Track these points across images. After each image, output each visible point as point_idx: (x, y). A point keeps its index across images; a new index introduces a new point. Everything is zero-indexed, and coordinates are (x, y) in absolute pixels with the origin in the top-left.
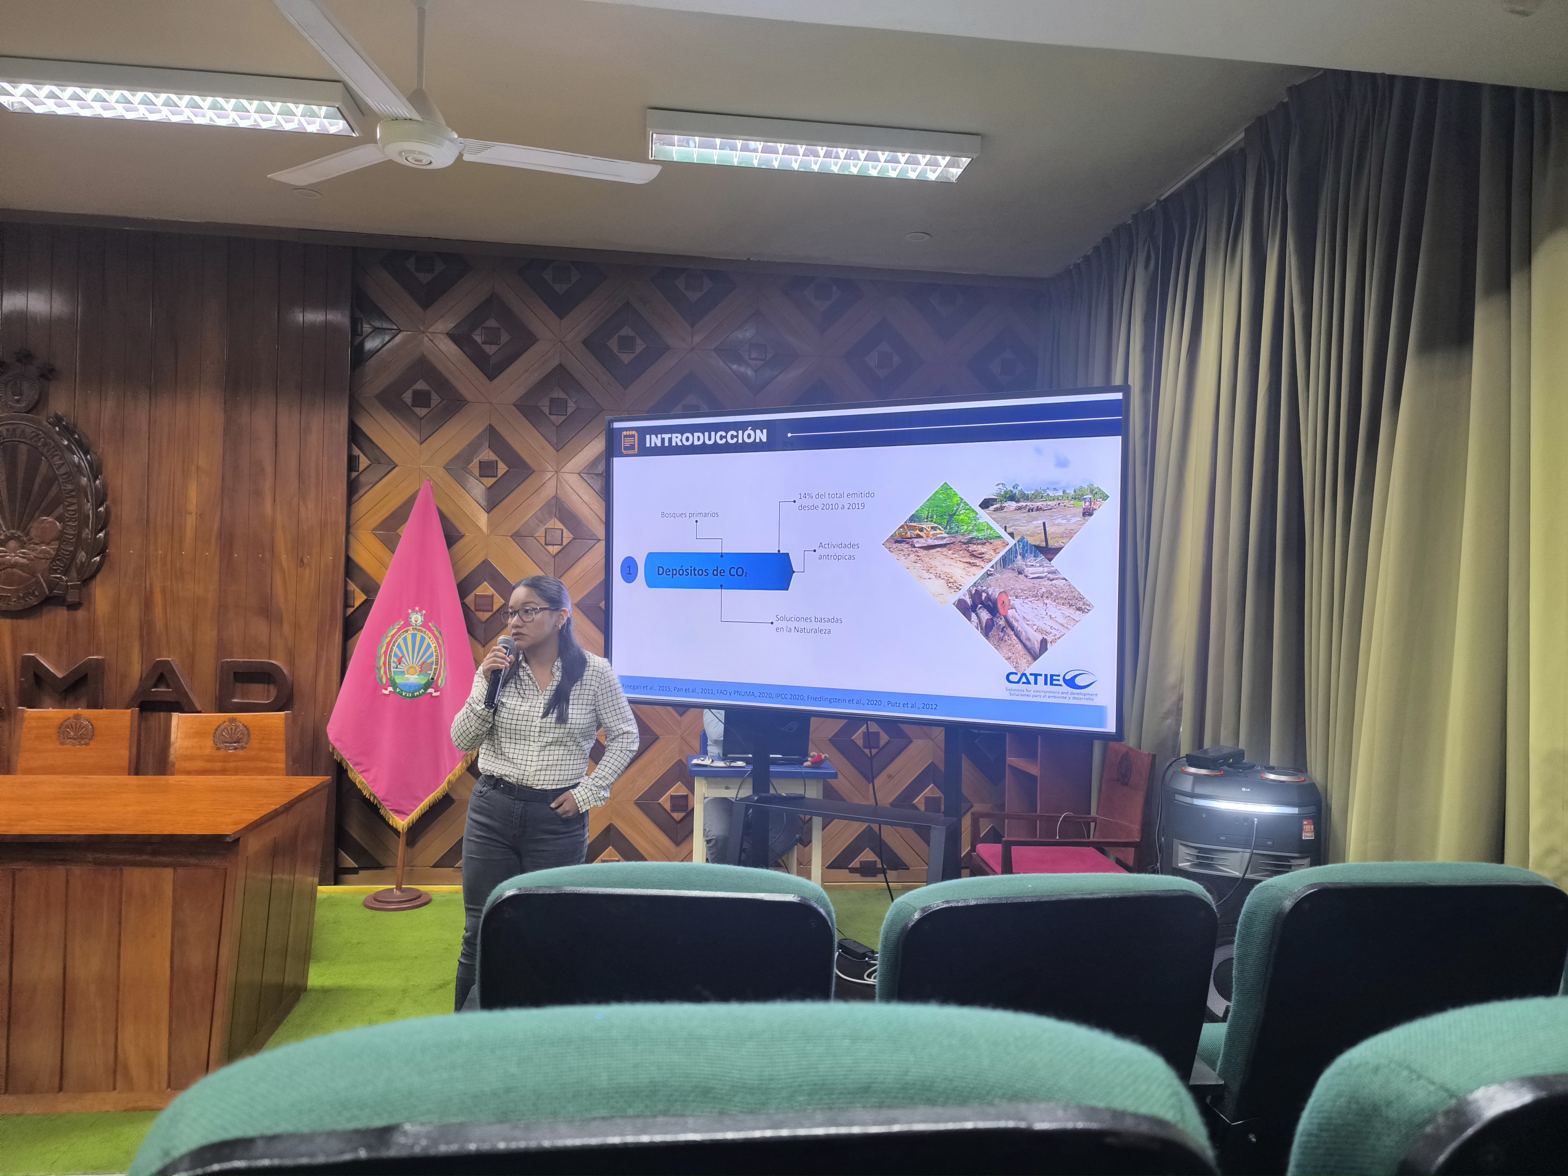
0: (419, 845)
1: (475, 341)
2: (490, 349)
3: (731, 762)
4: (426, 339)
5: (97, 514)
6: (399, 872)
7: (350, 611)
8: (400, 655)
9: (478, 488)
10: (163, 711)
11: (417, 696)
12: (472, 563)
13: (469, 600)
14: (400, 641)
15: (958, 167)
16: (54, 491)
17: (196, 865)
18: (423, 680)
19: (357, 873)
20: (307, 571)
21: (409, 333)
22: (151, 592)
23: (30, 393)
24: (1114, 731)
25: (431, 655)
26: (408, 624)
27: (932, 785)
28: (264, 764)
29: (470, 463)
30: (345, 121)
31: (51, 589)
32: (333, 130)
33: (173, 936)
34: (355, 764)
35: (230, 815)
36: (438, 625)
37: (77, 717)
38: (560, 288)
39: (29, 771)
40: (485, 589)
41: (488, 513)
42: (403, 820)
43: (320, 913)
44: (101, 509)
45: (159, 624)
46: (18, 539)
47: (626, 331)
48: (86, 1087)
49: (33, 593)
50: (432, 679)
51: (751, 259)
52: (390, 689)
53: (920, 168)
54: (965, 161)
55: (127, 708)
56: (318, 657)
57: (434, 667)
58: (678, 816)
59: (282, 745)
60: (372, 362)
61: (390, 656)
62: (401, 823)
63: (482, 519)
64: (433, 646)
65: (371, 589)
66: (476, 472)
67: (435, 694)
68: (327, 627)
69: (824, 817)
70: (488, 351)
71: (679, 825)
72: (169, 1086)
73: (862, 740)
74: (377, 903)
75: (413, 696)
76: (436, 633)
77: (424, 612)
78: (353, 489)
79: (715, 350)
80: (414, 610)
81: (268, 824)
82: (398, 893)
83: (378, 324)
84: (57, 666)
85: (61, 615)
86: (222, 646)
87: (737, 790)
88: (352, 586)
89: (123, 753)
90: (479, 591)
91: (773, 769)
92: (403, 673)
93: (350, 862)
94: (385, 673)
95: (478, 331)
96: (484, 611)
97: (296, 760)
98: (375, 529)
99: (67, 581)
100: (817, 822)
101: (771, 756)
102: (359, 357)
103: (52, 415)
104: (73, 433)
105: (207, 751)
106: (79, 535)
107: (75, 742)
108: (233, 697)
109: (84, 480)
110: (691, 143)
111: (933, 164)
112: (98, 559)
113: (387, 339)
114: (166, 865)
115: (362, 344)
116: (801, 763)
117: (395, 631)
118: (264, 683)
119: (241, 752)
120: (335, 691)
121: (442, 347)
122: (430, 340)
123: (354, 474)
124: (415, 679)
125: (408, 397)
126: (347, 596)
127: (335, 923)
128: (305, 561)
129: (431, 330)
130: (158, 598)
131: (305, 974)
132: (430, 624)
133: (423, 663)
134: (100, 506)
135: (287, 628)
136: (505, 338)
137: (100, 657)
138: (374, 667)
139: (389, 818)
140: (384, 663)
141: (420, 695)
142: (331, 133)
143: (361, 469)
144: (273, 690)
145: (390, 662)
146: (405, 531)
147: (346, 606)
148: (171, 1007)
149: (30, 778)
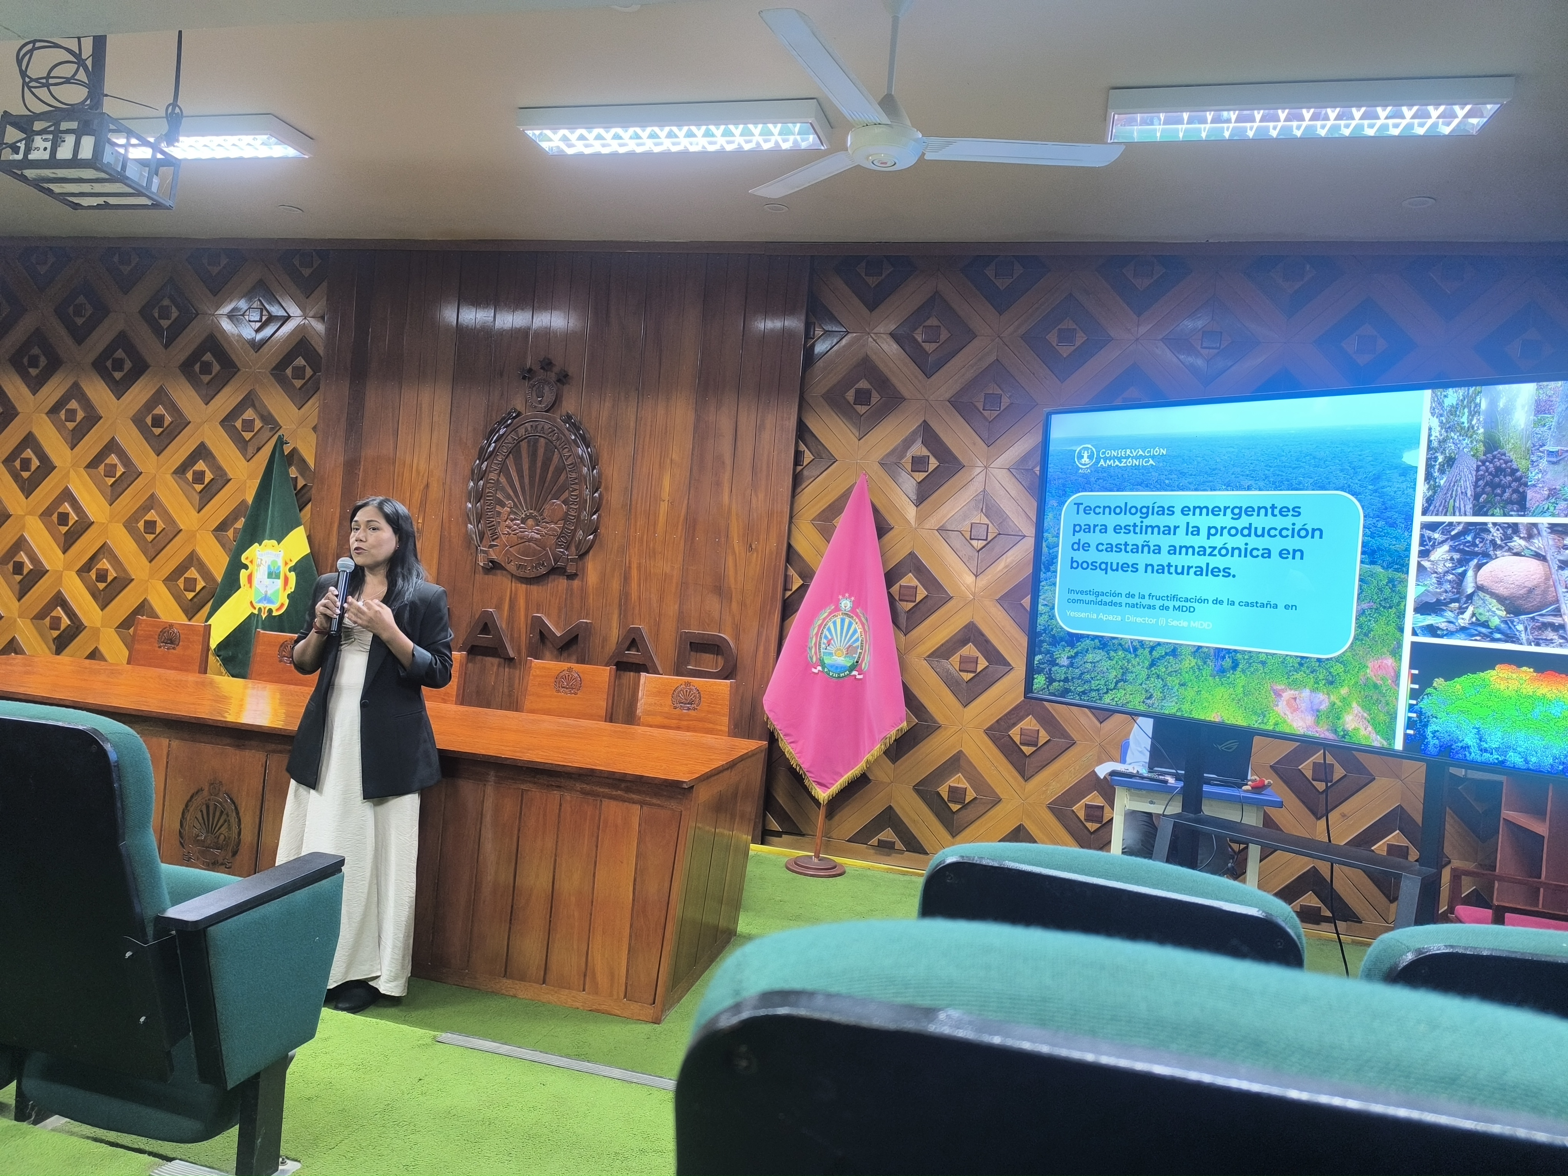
0: (837, 818)
1: (916, 340)
2: (929, 347)
4: (870, 339)
5: (593, 498)
6: (819, 841)
7: (788, 593)
8: (830, 637)
9: (909, 482)
10: (632, 671)
11: (843, 677)
12: (899, 554)
13: (895, 589)
14: (831, 625)
15: (1482, 116)
16: (563, 477)
17: (659, 806)
18: (848, 663)
19: (781, 837)
20: (755, 555)
21: (855, 334)
22: (630, 567)
23: (549, 396)
25: (857, 640)
26: (837, 609)
27: (1398, 831)
28: (711, 726)
29: (903, 458)
30: (816, 136)
31: (556, 561)
32: (804, 145)
33: (636, 864)
34: (785, 735)
35: (687, 765)
36: (865, 610)
37: (570, 670)
38: (1002, 283)
39: (532, 711)
40: (910, 580)
41: (917, 506)
42: (824, 793)
43: (751, 869)
44: (596, 495)
45: (634, 595)
46: (534, 518)
47: (1068, 324)
48: (563, 984)
49: (543, 564)
50: (857, 662)
51: (1210, 241)
52: (820, 668)
53: (1430, 122)
54: (1490, 108)
55: (606, 666)
56: (759, 634)
57: (859, 651)
58: (1092, 826)
59: (726, 710)
60: (820, 364)
61: (821, 638)
62: (823, 795)
63: (911, 512)
64: (859, 631)
65: (807, 575)
66: (909, 467)
67: (859, 677)
68: (769, 607)
69: (1264, 847)
70: (927, 349)
71: (1092, 836)
72: (625, 997)
73: (1312, 771)
74: (796, 867)
75: (839, 677)
76: (863, 619)
77: (853, 598)
78: (797, 481)
79: (1162, 340)
80: (844, 596)
81: (716, 777)
82: (816, 860)
83: (828, 328)
84: (557, 626)
85: (562, 583)
86: (682, 618)
87: (1164, 807)
88: (791, 572)
89: (601, 704)
90: (904, 582)
91: (1206, 788)
92: (831, 654)
93: (775, 826)
94: (816, 653)
95: (919, 330)
96: (907, 601)
97: (736, 726)
98: (813, 520)
99: (568, 555)
100: (1254, 851)
101: (1205, 775)
102: (810, 358)
103: (564, 413)
104: (578, 429)
105: (666, 709)
106: (578, 517)
107: (567, 690)
108: (688, 664)
109: (585, 470)
110: (1156, 121)
111: (1448, 116)
112: (591, 537)
113: (835, 341)
114: (634, 802)
115: (813, 346)
116: (1240, 786)
117: (826, 614)
118: (714, 654)
119: (692, 712)
120: (771, 665)
121: (885, 347)
122: (874, 340)
123: (799, 468)
124: (842, 660)
125: (850, 395)
126: (787, 579)
127: (761, 879)
128: (753, 547)
129: (875, 331)
130: (634, 573)
131: (736, 922)
132: (858, 610)
133: (850, 646)
134: (595, 492)
135: (734, 605)
136: (944, 335)
137: (588, 621)
138: (807, 646)
139: (812, 789)
140: (815, 644)
141: (845, 676)
142: (802, 148)
143: (805, 464)
144: (721, 661)
145: (820, 643)
146: (840, 522)
147: (785, 589)
148: (631, 926)
149: (531, 716)
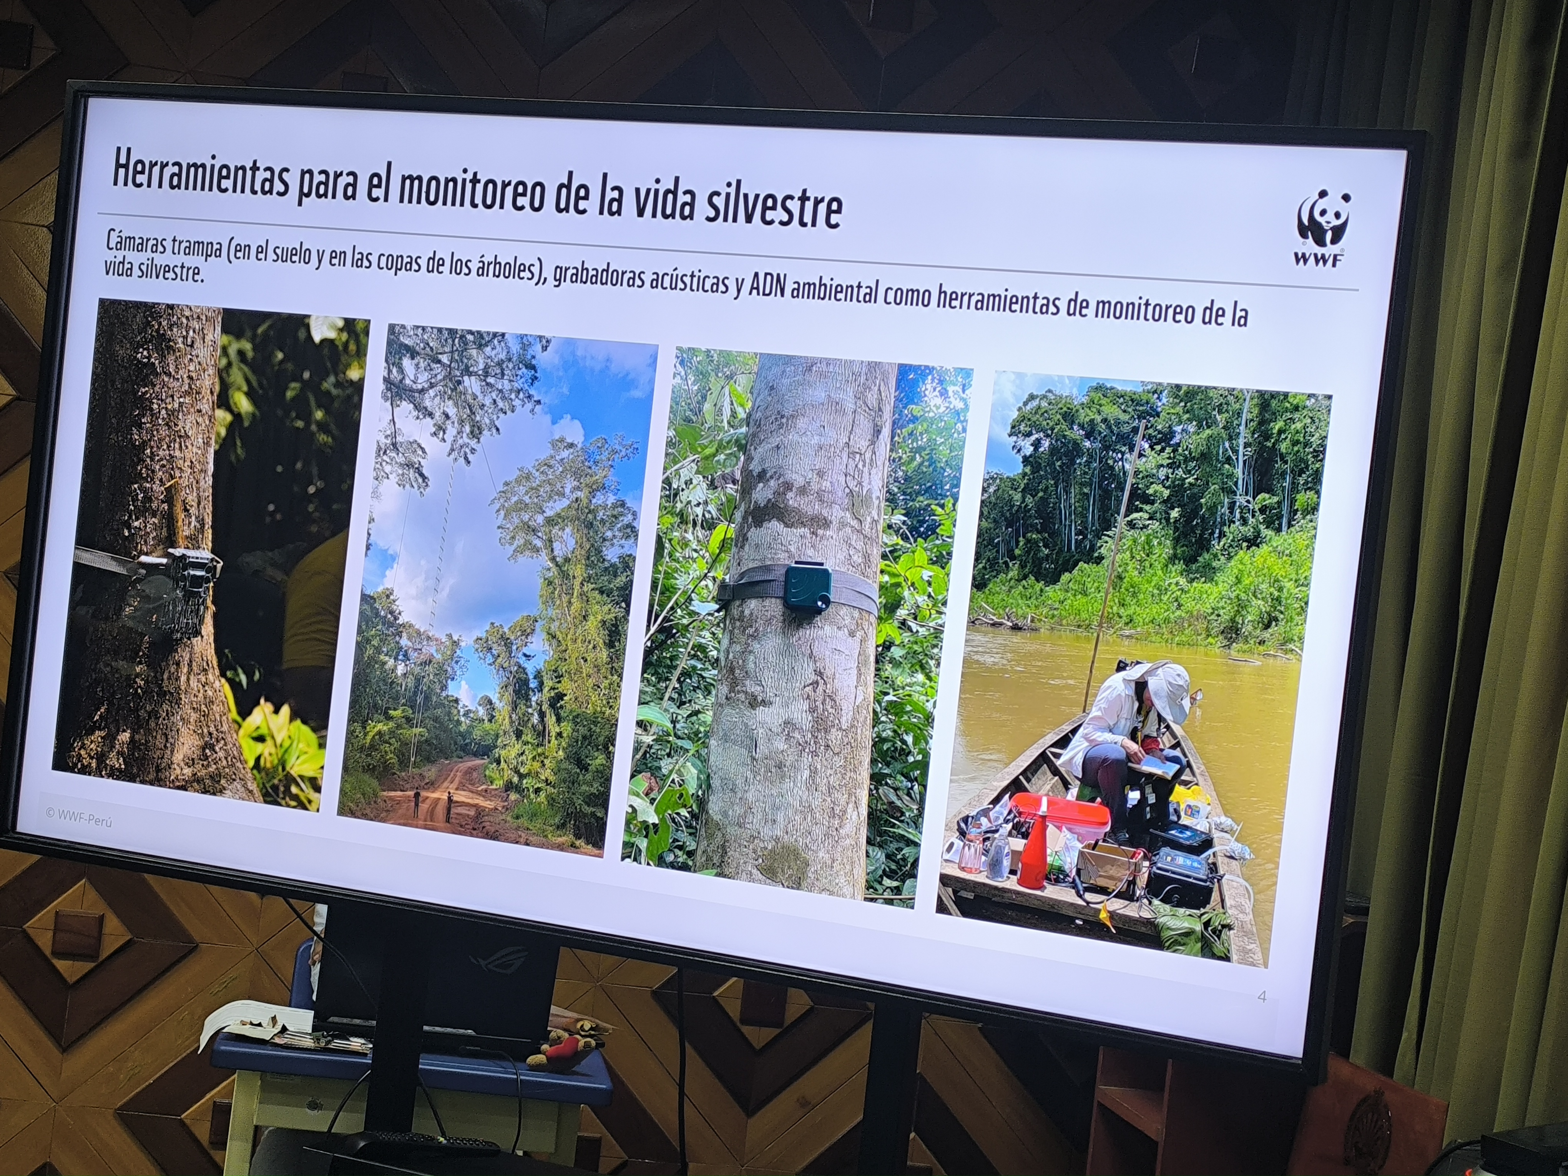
3: (335, 1037)
24: (1299, 1053)
73: (739, 1002)
87: (331, 1114)
